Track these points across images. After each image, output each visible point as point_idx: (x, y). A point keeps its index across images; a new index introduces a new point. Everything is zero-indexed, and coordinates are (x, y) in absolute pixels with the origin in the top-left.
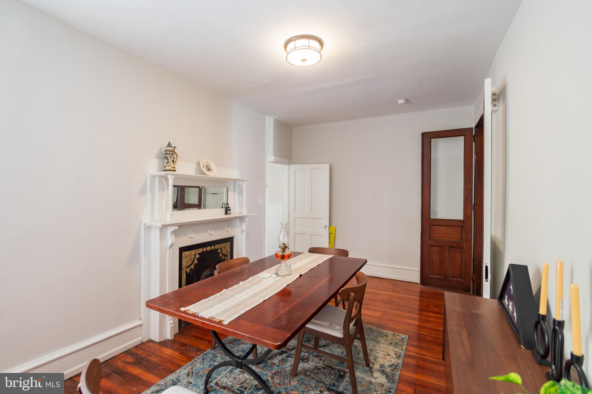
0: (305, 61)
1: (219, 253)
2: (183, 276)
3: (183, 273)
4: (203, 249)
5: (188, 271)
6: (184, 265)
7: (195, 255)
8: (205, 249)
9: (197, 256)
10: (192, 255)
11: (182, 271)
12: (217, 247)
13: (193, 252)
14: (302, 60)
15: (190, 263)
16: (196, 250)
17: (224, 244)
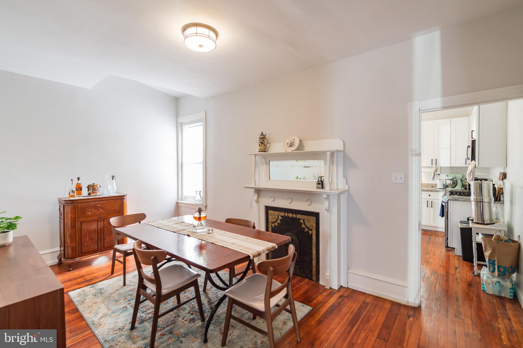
0: (201, 47)
1: (301, 224)
2: (269, 228)
3: (270, 225)
4: (285, 213)
5: (273, 226)
6: (270, 220)
7: (278, 216)
8: (286, 214)
9: (280, 218)
10: (275, 215)
11: (269, 224)
12: (299, 216)
13: (277, 213)
14: (200, 45)
15: (275, 220)
16: (279, 212)
17: (307, 216)
